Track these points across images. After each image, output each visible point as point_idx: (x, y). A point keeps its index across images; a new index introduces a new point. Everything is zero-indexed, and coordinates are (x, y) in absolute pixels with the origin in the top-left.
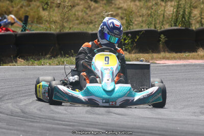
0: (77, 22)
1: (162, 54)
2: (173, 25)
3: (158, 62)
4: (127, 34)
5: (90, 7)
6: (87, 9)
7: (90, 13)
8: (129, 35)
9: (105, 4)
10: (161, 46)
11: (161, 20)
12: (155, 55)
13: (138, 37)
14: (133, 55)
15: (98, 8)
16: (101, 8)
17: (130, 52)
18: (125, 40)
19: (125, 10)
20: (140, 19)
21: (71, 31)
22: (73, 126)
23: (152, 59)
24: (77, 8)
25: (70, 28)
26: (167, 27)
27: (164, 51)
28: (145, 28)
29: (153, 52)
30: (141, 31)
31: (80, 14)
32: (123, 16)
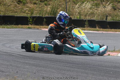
0: (11, 11)
1: (44, 26)
2: (50, 15)
3: (42, 29)
4: (31, 17)
5: (16, 6)
6: (15, 7)
7: (16, 8)
8: (32, 18)
9: (22, 5)
10: (44, 23)
11: (45, 13)
12: (41, 26)
13: (35, 19)
14: (33, 26)
15: (19, 6)
16: (21, 7)
17: (31, 25)
18: (30, 19)
19: (30, 8)
20: (37, 12)
21: (8, 15)
22: (7, 53)
23: (40, 28)
24: (11, 6)
25: (8, 14)
26: (47, 16)
27: (45, 25)
28: (38, 15)
29: (41, 25)
30: (36, 17)
31: (12, 8)
32: (29, 10)
